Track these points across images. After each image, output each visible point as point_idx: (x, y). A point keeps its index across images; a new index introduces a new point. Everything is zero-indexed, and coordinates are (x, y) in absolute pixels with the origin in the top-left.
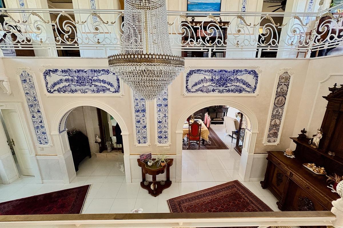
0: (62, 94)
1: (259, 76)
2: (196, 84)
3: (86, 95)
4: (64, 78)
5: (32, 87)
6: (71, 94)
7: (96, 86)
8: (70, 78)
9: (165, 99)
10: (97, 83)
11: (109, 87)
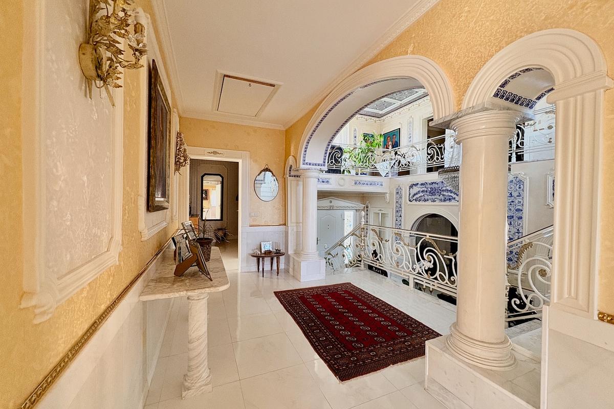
0: (418, 203)
3: (435, 203)
4: (422, 189)
5: (401, 197)
6: (424, 203)
7: (443, 195)
8: (425, 189)
9: (518, 210)
10: (445, 193)
11: (454, 196)
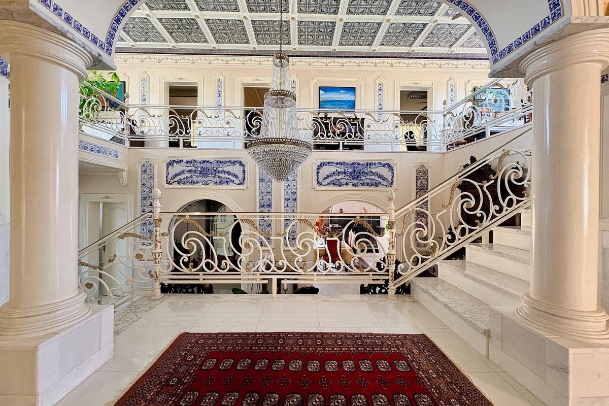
0: (181, 186)
1: (395, 168)
2: (327, 177)
3: (207, 186)
4: (188, 169)
5: (151, 178)
6: (191, 186)
7: (219, 177)
8: (194, 169)
9: (294, 193)
10: (221, 175)
11: (233, 178)
